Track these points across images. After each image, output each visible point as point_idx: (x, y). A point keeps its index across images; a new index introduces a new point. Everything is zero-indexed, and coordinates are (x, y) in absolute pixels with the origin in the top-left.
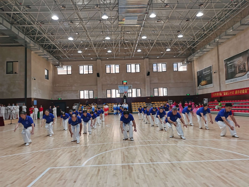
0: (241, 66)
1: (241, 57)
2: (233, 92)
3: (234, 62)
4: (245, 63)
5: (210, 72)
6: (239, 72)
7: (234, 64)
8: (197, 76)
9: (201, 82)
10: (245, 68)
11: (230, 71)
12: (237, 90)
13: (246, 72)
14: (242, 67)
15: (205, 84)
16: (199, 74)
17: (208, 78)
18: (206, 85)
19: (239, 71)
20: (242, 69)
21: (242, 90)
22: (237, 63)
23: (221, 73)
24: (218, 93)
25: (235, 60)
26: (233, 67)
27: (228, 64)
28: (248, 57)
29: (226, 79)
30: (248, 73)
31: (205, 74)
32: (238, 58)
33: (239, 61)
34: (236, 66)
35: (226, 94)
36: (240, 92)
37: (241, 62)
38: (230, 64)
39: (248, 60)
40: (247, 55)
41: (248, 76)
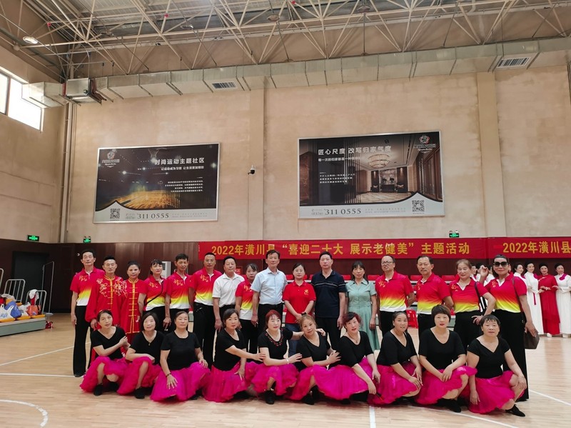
0: (389, 172)
1: (388, 148)
3: (352, 155)
4: (405, 169)
5: (207, 164)
6: (372, 188)
7: (351, 161)
10: (405, 183)
11: (325, 180)
13: (410, 194)
14: (389, 176)
15: (163, 204)
16: (113, 162)
17: (193, 186)
18: (168, 208)
19: (373, 185)
20: (388, 183)
21: (384, 245)
22: (370, 160)
23: (271, 178)
24: (256, 247)
25: (358, 150)
26: (346, 169)
27: (321, 157)
28: (420, 155)
29: (304, 202)
30: (418, 197)
31: (167, 166)
32: (373, 148)
33: (378, 158)
34: (361, 169)
35: (299, 251)
36: (373, 250)
37: (386, 162)
38: (333, 159)
39: (418, 160)
40: (417, 148)
41: (418, 206)
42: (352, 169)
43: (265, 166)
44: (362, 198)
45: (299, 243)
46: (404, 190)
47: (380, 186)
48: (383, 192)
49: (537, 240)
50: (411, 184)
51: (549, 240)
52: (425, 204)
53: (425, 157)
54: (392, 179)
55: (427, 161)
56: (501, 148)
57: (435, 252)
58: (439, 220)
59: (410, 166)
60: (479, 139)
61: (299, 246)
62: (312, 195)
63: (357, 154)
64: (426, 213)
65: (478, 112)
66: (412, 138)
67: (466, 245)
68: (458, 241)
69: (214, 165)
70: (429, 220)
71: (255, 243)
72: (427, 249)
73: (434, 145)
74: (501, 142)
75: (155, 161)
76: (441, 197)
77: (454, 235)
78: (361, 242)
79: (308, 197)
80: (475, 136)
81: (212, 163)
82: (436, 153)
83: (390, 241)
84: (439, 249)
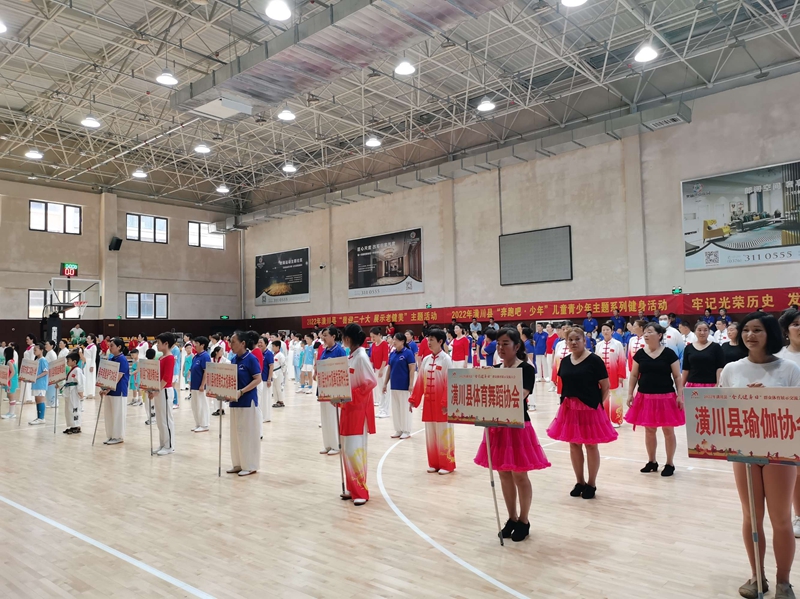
0: (394, 261)
1: (394, 243)
2: (368, 318)
3: (375, 250)
4: (402, 258)
5: (303, 263)
6: (385, 274)
7: (374, 255)
8: (254, 267)
9: (268, 285)
10: (401, 268)
11: (361, 269)
12: (380, 313)
13: (405, 277)
14: (394, 264)
15: (285, 291)
16: (262, 264)
17: (298, 278)
18: (287, 294)
19: (386, 271)
20: (393, 270)
21: (392, 316)
22: (384, 253)
23: (334, 270)
24: (327, 319)
25: (378, 246)
26: (372, 261)
27: (359, 253)
28: (411, 246)
29: (351, 287)
30: (409, 279)
31: (286, 265)
32: (386, 245)
33: (388, 251)
34: (380, 260)
36: (385, 319)
37: (392, 254)
38: (365, 254)
39: (409, 251)
40: (409, 242)
41: (409, 286)
42: (375, 261)
43: (331, 261)
44: (380, 281)
45: (348, 315)
46: (401, 275)
47: (391, 274)
49: (472, 308)
50: (406, 269)
51: (480, 308)
52: (413, 284)
53: (413, 248)
54: (395, 266)
55: (414, 251)
56: (455, 238)
58: (421, 295)
59: (405, 256)
60: (444, 232)
61: (348, 318)
62: (355, 281)
63: (378, 249)
64: (413, 291)
65: (442, 211)
66: (406, 235)
67: (435, 314)
68: (430, 310)
69: (307, 263)
70: (416, 295)
71: (326, 316)
72: (413, 317)
73: (418, 239)
74: (455, 233)
75: (280, 263)
76: (421, 279)
77: (429, 306)
79: (352, 282)
81: (306, 261)
82: (419, 244)
83: (394, 312)
84: (420, 317)
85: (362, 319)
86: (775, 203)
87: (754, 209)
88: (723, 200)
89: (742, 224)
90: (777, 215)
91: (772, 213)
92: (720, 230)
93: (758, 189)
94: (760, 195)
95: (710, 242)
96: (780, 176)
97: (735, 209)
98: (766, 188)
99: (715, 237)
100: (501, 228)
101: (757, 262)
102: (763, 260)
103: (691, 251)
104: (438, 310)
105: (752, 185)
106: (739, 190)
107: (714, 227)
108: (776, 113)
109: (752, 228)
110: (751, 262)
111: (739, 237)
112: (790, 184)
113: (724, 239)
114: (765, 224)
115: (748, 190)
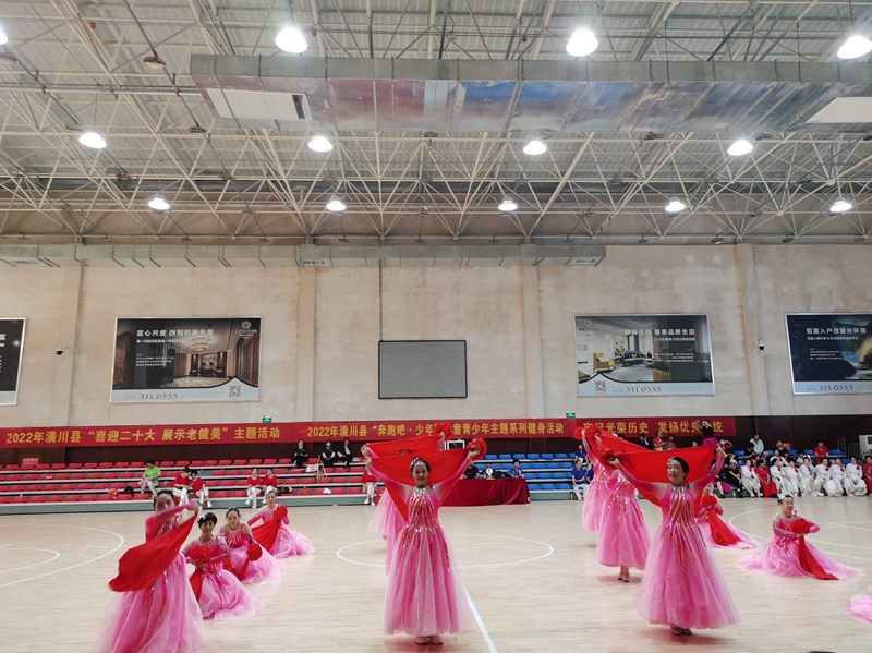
0: (209, 356)
1: (210, 331)
2: (150, 433)
3: (172, 338)
4: (225, 353)
5: (8, 341)
6: (191, 372)
7: (171, 344)
10: (223, 366)
13: (228, 379)
14: (209, 360)
19: (192, 369)
20: (207, 367)
21: (198, 431)
22: (191, 344)
23: (83, 359)
24: (58, 433)
25: (180, 332)
26: (165, 352)
27: (140, 338)
28: (241, 340)
29: (117, 386)
30: (236, 382)
32: (195, 332)
33: (199, 341)
34: (181, 352)
35: (107, 437)
36: (186, 435)
37: (207, 347)
38: (152, 341)
39: (238, 345)
40: (238, 333)
41: (235, 391)
42: (171, 352)
43: (76, 345)
44: (179, 382)
45: (108, 429)
46: (223, 375)
47: (199, 371)
48: (202, 376)
49: (338, 424)
50: (230, 369)
51: (349, 424)
52: (241, 389)
53: (245, 342)
54: (211, 364)
55: (247, 347)
56: (315, 336)
57: (248, 437)
58: (255, 405)
59: (230, 351)
60: (298, 327)
61: (108, 432)
62: (127, 378)
63: (179, 337)
64: (242, 398)
65: (298, 300)
66: (234, 323)
67: (277, 430)
68: (270, 425)
69: (16, 343)
70: (246, 404)
71: (57, 429)
72: (239, 434)
73: (255, 331)
74: (316, 331)
76: (257, 382)
77: (267, 420)
78: (175, 428)
79: (122, 380)
80: (295, 324)
81: (15, 339)
82: (256, 338)
83: (204, 426)
84: (251, 434)
85: (138, 435)
86: (647, 346)
87: (632, 349)
88: (608, 337)
89: (624, 359)
90: (650, 356)
91: (646, 354)
92: (606, 364)
93: (635, 332)
94: (636, 337)
95: (599, 372)
96: (650, 324)
97: (618, 347)
98: (641, 332)
99: (603, 369)
100: (381, 333)
101: (635, 393)
102: (640, 393)
103: (584, 379)
104: (281, 426)
105: (631, 329)
106: (620, 330)
107: (602, 360)
108: (645, 273)
109: (631, 364)
110: (631, 393)
111: (621, 371)
112: (657, 332)
113: (610, 371)
114: (640, 362)
115: (627, 332)
